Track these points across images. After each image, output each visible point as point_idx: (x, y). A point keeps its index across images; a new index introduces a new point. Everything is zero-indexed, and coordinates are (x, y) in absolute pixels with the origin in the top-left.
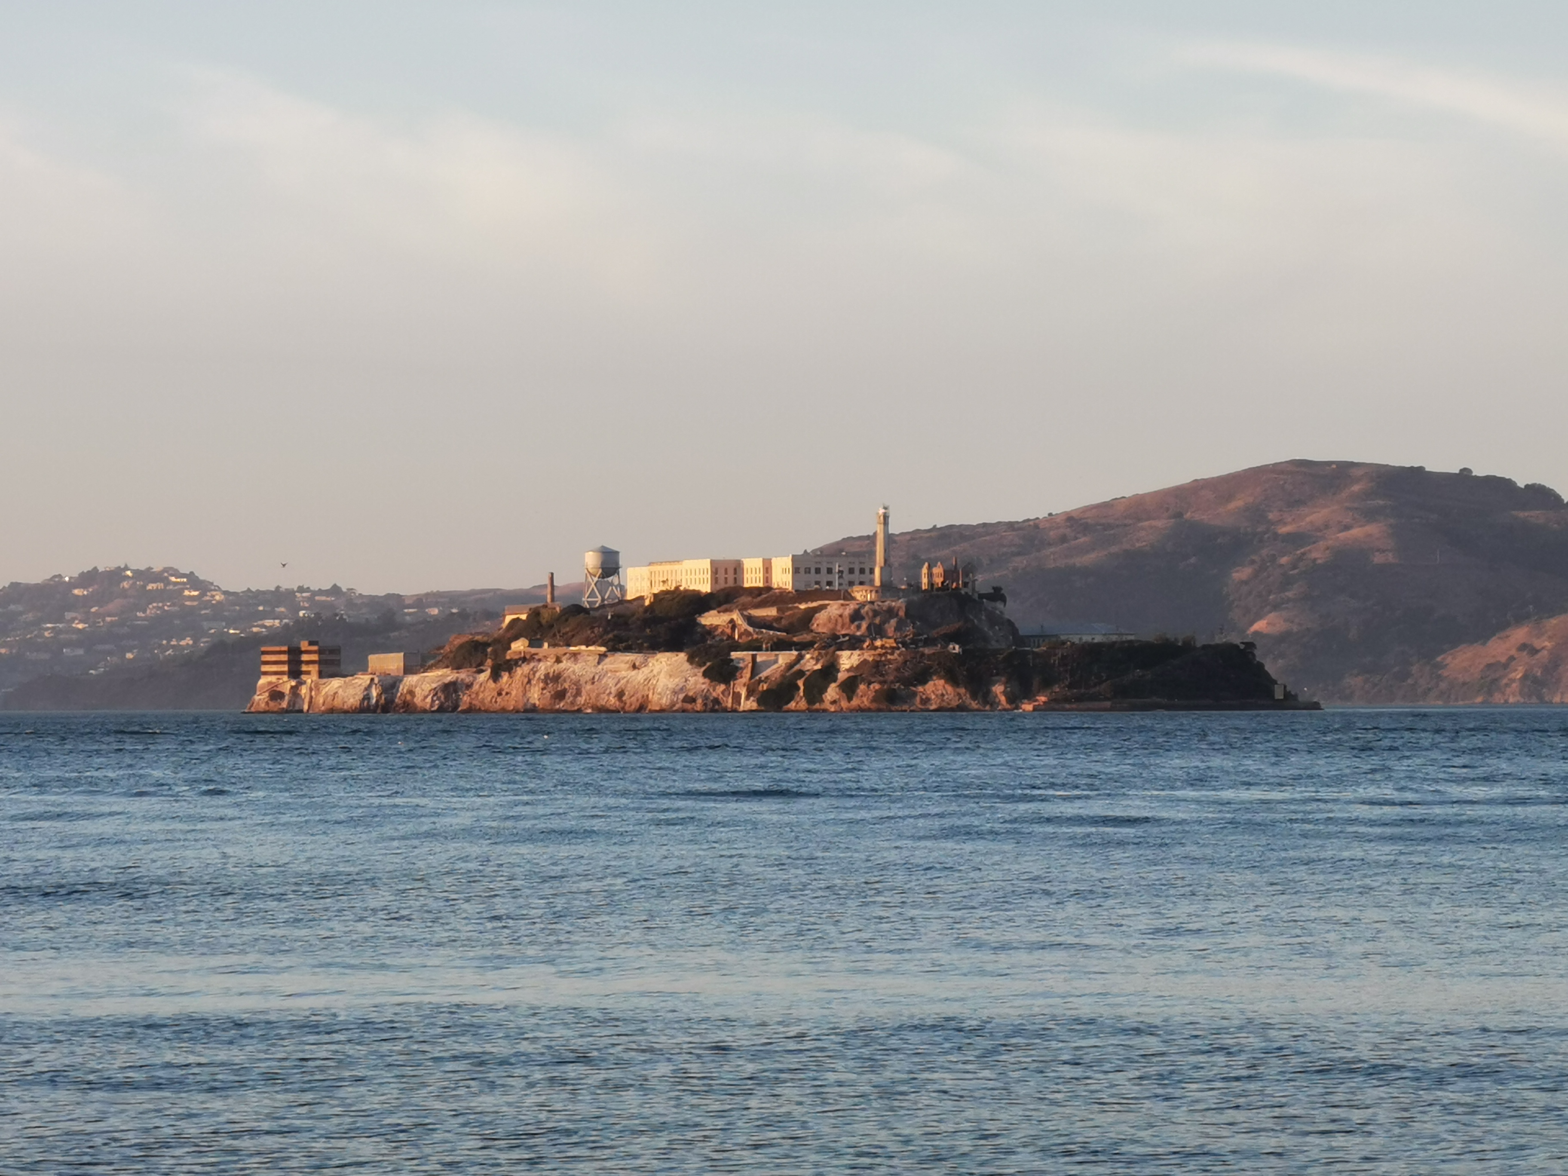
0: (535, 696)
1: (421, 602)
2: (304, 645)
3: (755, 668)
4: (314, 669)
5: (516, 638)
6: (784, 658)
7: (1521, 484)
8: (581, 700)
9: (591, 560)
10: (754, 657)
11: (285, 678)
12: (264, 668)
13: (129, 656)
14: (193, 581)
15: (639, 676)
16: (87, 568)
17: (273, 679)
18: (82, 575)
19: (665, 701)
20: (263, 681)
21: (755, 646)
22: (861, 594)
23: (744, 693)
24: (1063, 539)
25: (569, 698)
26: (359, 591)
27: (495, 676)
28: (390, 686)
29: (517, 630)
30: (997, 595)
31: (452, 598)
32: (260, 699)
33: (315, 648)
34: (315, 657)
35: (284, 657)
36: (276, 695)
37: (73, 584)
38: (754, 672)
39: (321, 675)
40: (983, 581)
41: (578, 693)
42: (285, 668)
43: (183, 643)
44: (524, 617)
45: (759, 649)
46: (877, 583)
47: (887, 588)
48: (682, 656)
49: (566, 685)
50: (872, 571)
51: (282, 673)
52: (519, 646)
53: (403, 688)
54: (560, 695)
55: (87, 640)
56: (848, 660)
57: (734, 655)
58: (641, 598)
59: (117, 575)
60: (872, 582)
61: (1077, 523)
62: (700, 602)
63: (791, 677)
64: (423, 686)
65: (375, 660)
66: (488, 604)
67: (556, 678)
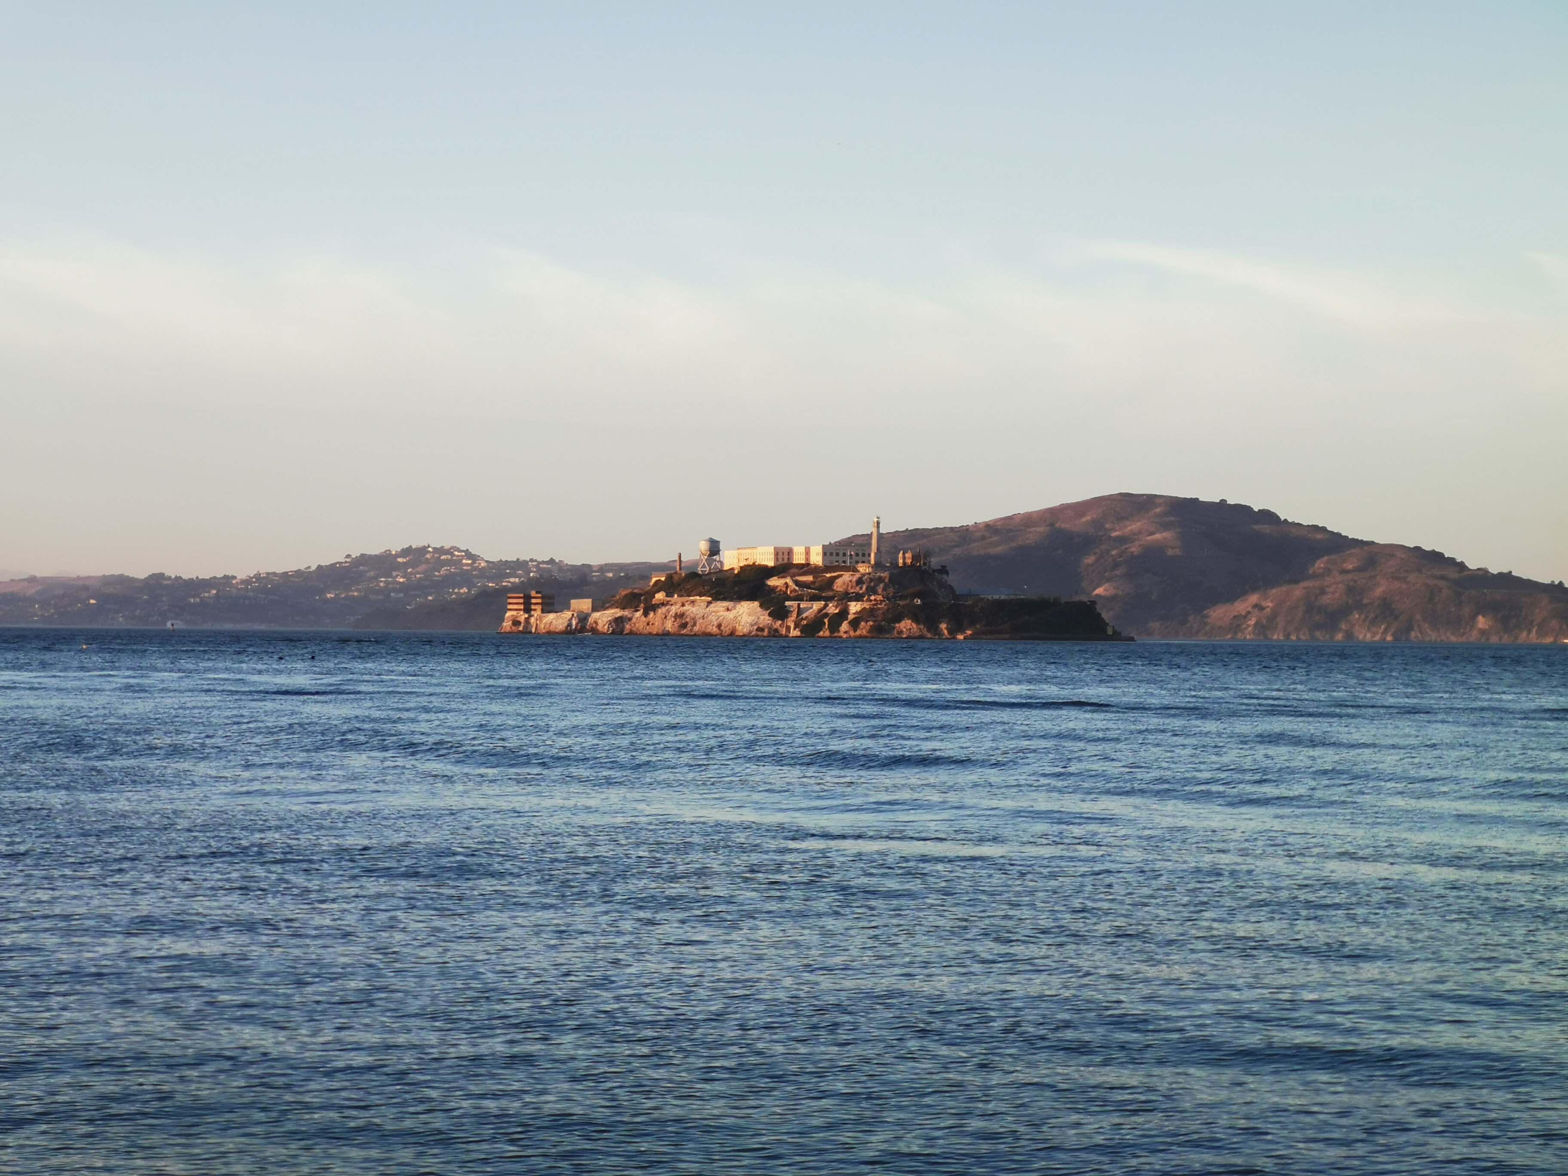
0: (670, 626)
1: (603, 569)
2: (533, 594)
3: (800, 611)
4: (539, 608)
5: (658, 591)
6: (817, 606)
7: (1256, 510)
8: (696, 629)
9: (704, 546)
10: (799, 605)
11: (522, 613)
12: (509, 607)
13: (430, 598)
14: (468, 555)
15: (731, 615)
16: (406, 546)
17: (514, 613)
18: (403, 550)
19: (746, 631)
20: (509, 614)
21: (799, 598)
22: (863, 569)
23: (792, 626)
24: (983, 538)
25: (689, 627)
26: (566, 562)
27: (646, 614)
28: (583, 618)
29: (659, 587)
30: (943, 570)
31: (621, 567)
32: (507, 625)
33: (540, 595)
34: (539, 601)
35: (521, 601)
36: (516, 623)
37: (398, 555)
38: (799, 613)
39: (543, 611)
40: (935, 562)
41: (695, 624)
42: (522, 607)
43: (462, 591)
44: (663, 579)
45: (802, 600)
46: (873, 562)
47: (878, 565)
48: (756, 604)
49: (688, 620)
50: (869, 555)
51: (520, 610)
52: (660, 596)
53: (591, 620)
54: (684, 625)
55: (404, 589)
56: (854, 607)
57: (787, 603)
58: (733, 569)
59: (423, 550)
60: (869, 561)
61: (991, 528)
62: (768, 572)
63: (821, 616)
64: (603, 619)
65: (575, 603)
66: (643, 571)
67: (682, 615)
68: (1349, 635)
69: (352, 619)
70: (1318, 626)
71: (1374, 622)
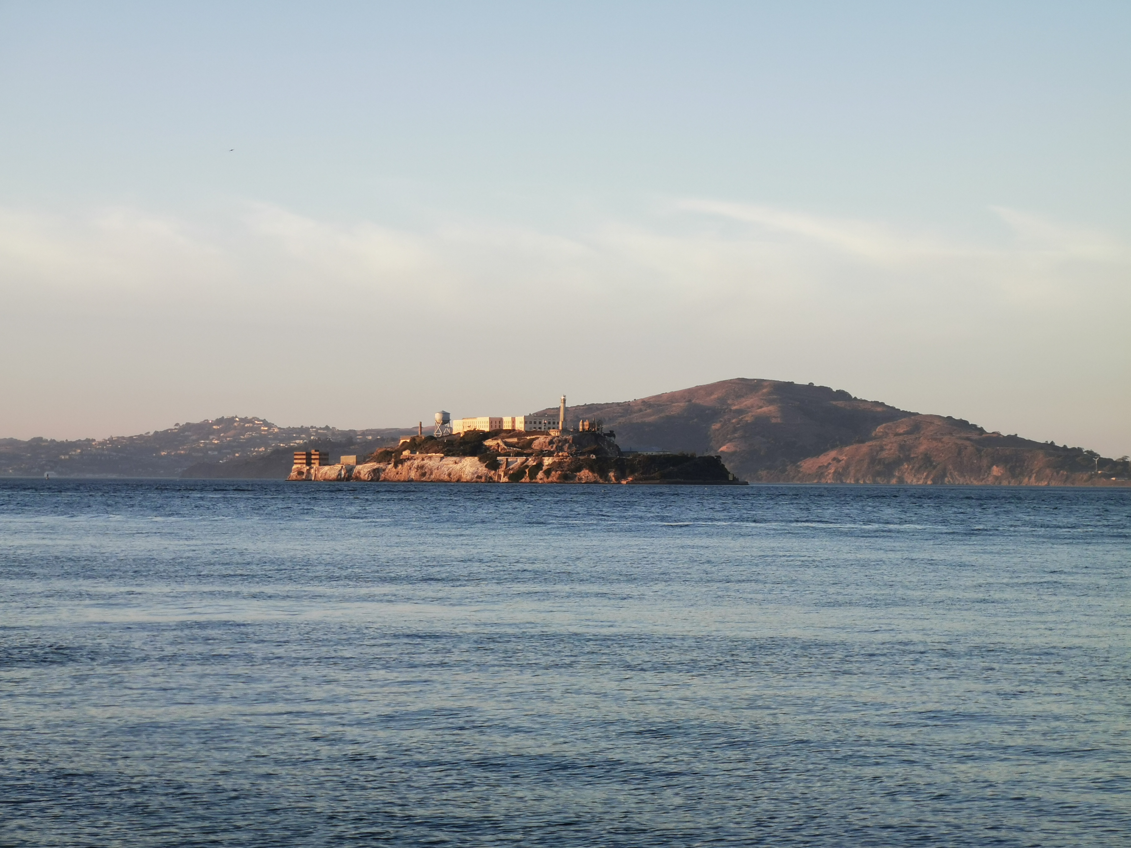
0: (413, 475)
1: (364, 433)
2: (313, 452)
3: (508, 464)
4: (317, 462)
5: (405, 450)
6: (520, 460)
7: (834, 390)
8: (433, 477)
9: (438, 417)
10: (507, 459)
11: (304, 466)
12: (295, 461)
13: (237, 455)
14: (265, 423)
15: (458, 467)
16: (220, 417)
17: (299, 466)
18: (217, 420)
19: (469, 478)
20: (295, 467)
21: (507, 454)
22: (553, 433)
23: (502, 474)
24: (641, 410)
25: (427, 476)
26: (337, 428)
27: (396, 466)
28: (350, 469)
29: (406, 446)
30: (612, 434)
31: (378, 432)
32: (293, 474)
33: (317, 453)
34: (317, 457)
35: (304, 457)
36: (300, 473)
37: (213, 424)
38: (507, 466)
39: (320, 464)
40: (606, 428)
41: (431, 474)
42: (305, 461)
43: (260, 450)
44: (408, 441)
45: (509, 456)
46: (560, 428)
47: (564, 431)
48: (476, 458)
49: (426, 470)
50: (558, 423)
51: (303, 463)
52: (406, 453)
53: (355, 471)
54: (424, 474)
55: (219, 448)
56: (547, 461)
57: (499, 458)
58: (459, 433)
59: (232, 420)
60: (558, 428)
61: (646, 403)
62: (484, 435)
63: (523, 468)
64: (364, 470)
65: (343, 459)
66: (393, 435)
67: (422, 467)
68: (901, 480)
69: (180, 470)
70: (879, 474)
71: (918, 471)
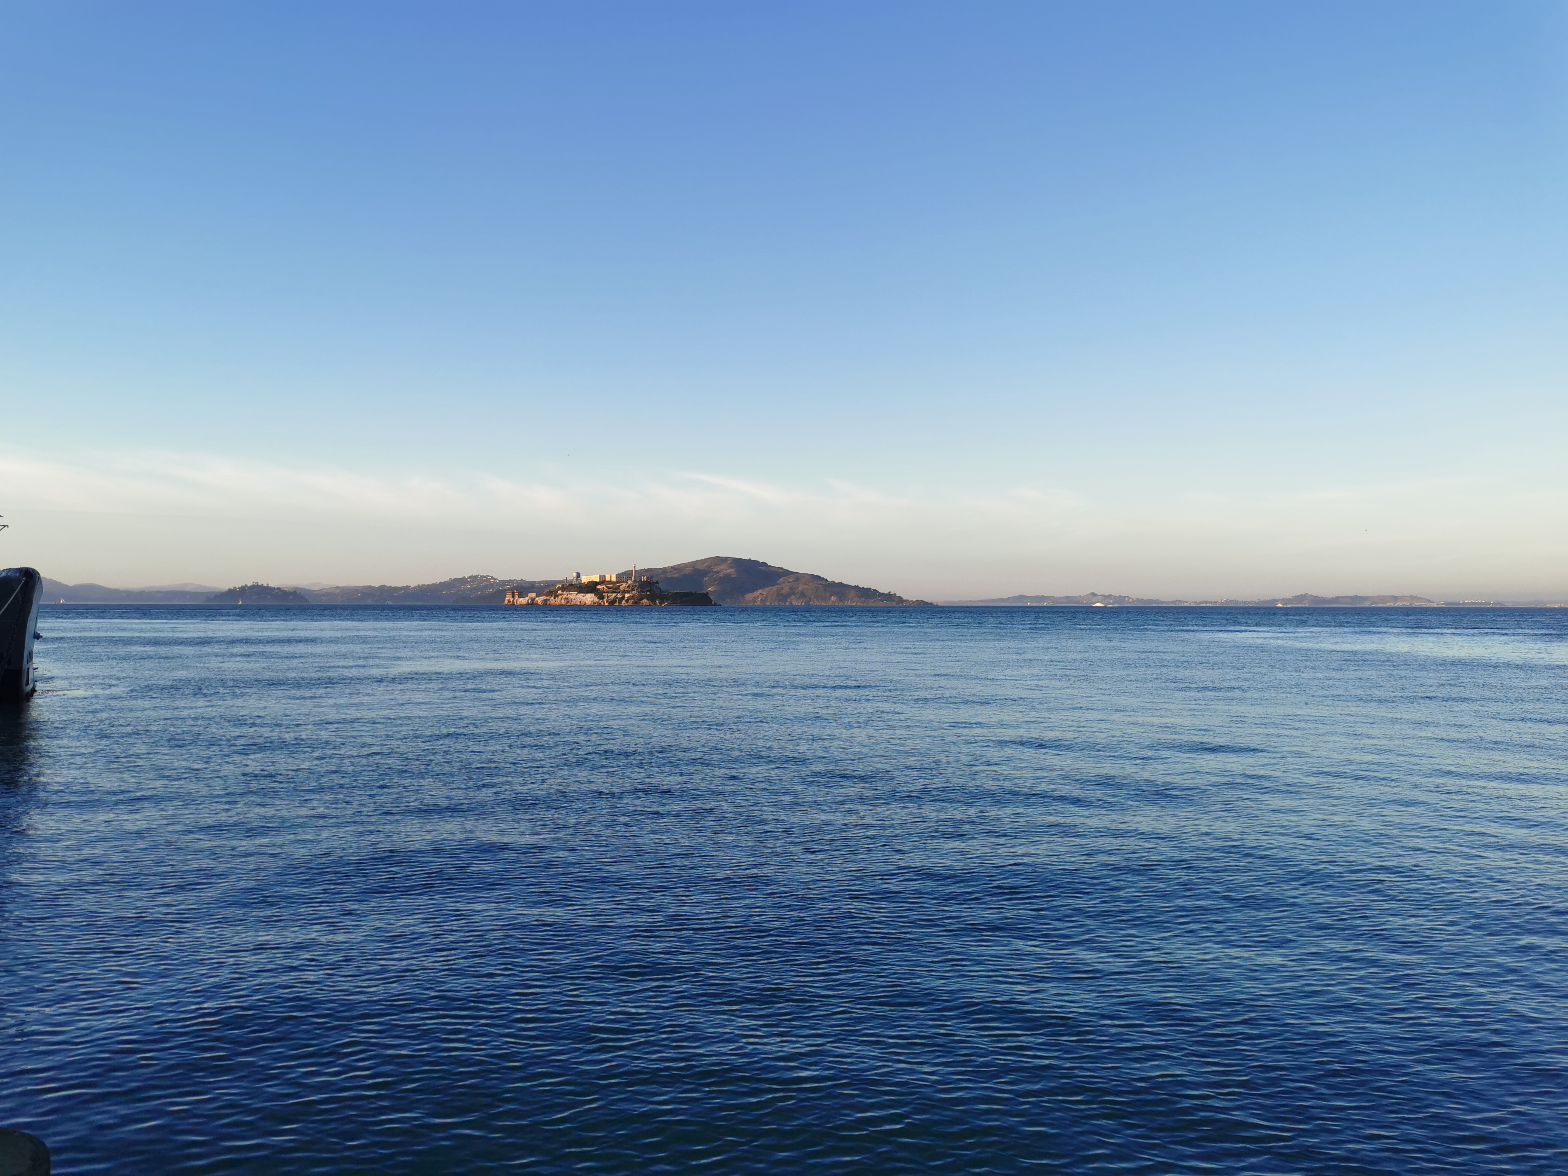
0: (563, 602)
1: (540, 582)
2: (515, 591)
3: (608, 597)
4: (517, 596)
6: (614, 595)
7: (761, 562)
9: (575, 575)
10: (608, 595)
12: (507, 596)
13: (479, 593)
14: (492, 578)
15: (585, 598)
17: (509, 598)
18: (470, 576)
19: (589, 603)
20: (507, 598)
21: (608, 592)
22: (630, 582)
23: (606, 602)
24: (671, 571)
25: (570, 603)
26: (527, 580)
27: (555, 598)
28: (533, 600)
29: (559, 589)
30: (657, 583)
31: (546, 582)
32: (506, 602)
33: (517, 592)
34: (517, 594)
35: (511, 594)
36: (509, 601)
37: (468, 578)
39: (519, 597)
40: (654, 580)
41: (572, 602)
43: (490, 590)
44: (561, 586)
47: (635, 581)
48: (593, 594)
49: (569, 600)
50: (632, 577)
51: (511, 597)
52: (560, 592)
53: (535, 600)
54: (568, 602)
55: (470, 590)
56: (627, 595)
57: (604, 594)
58: (585, 582)
59: (477, 576)
60: (632, 580)
61: (674, 568)
62: (597, 583)
63: (616, 598)
64: (540, 600)
65: (530, 595)
66: (553, 583)
67: (567, 598)
68: (791, 603)
69: (452, 600)
70: (780, 600)
71: (798, 599)
